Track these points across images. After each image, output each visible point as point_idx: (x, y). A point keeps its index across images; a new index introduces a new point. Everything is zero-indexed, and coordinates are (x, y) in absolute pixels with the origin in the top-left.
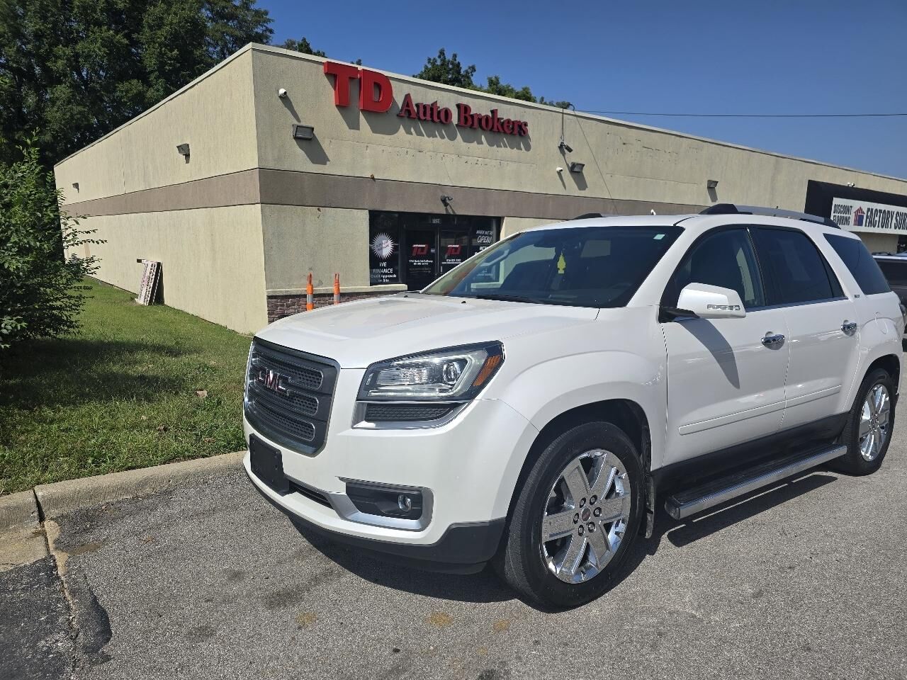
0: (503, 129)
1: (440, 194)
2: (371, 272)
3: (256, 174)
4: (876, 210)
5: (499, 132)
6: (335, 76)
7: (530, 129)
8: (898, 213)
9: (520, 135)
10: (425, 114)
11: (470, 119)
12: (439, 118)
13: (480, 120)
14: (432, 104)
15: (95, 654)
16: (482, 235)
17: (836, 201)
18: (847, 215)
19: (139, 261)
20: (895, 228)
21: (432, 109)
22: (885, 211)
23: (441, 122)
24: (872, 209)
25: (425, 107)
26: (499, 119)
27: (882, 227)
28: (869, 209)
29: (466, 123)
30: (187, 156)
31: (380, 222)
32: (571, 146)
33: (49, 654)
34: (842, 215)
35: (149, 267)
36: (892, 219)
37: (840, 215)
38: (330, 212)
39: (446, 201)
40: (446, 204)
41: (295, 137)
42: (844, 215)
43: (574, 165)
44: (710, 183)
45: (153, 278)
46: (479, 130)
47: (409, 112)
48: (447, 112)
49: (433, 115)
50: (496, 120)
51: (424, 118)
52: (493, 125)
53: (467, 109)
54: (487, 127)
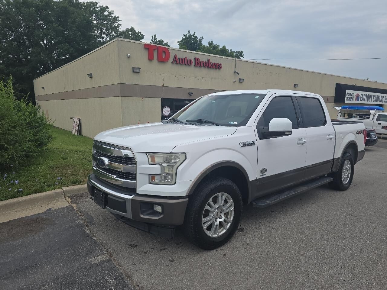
0: (212, 66)
1: (188, 92)
3: (119, 85)
4: (365, 94)
5: (211, 68)
6: (148, 49)
7: (222, 66)
8: (374, 95)
9: (219, 69)
10: (182, 62)
11: (199, 64)
12: (187, 63)
13: (203, 63)
14: (185, 58)
17: (347, 91)
18: (353, 97)
19: (71, 118)
20: (373, 101)
21: (185, 60)
22: (368, 95)
23: (188, 64)
24: (363, 94)
25: (182, 59)
26: (210, 63)
27: (368, 101)
28: (361, 94)
29: (198, 64)
30: (92, 78)
31: (165, 103)
32: (239, 73)
33: (79, 224)
34: (350, 97)
35: (76, 120)
36: (372, 98)
37: (349, 97)
38: (147, 99)
39: (190, 94)
40: (191, 96)
41: (134, 72)
42: (351, 97)
43: (240, 79)
44: (295, 85)
45: (78, 125)
46: (203, 67)
47: (176, 61)
48: (190, 61)
49: (185, 62)
50: (209, 63)
51: (182, 63)
52: (208, 65)
53: (198, 59)
54: (206, 66)
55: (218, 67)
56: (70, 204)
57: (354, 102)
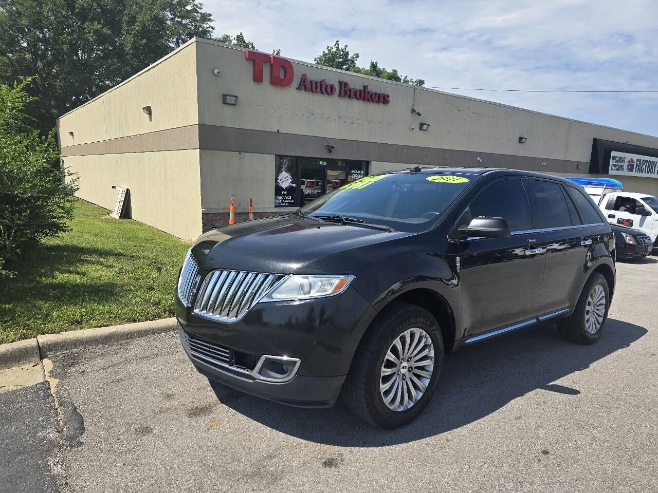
0: (372, 99)
1: (326, 144)
2: (276, 198)
3: (197, 128)
4: (643, 160)
5: (369, 101)
6: (254, 61)
7: (391, 99)
9: (384, 103)
10: (316, 89)
11: (348, 92)
12: (326, 90)
13: (356, 92)
14: (322, 81)
15: (74, 441)
16: (355, 174)
17: (614, 154)
18: (622, 164)
19: (114, 187)
21: (321, 85)
22: (650, 161)
23: (328, 94)
24: (640, 160)
25: (316, 83)
26: (368, 92)
27: (648, 173)
28: (638, 160)
29: (345, 93)
30: (150, 114)
31: (283, 163)
32: (420, 112)
33: (44, 440)
34: (618, 164)
35: (121, 192)
36: (655, 167)
37: (616, 164)
38: (248, 155)
39: (330, 149)
40: (330, 152)
41: (224, 103)
42: (620, 164)
43: (422, 125)
44: (521, 139)
45: (123, 199)
46: (355, 100)
47: (305, 86)
48: (332, 87)
49: (322, 88)
50: (366, 93)
51: (316, 91)
52: (365, 95)
53: (346, 85)
54: (360, 97)
55: (383, 99)
56: (47, 376)
57: (625, 173)
